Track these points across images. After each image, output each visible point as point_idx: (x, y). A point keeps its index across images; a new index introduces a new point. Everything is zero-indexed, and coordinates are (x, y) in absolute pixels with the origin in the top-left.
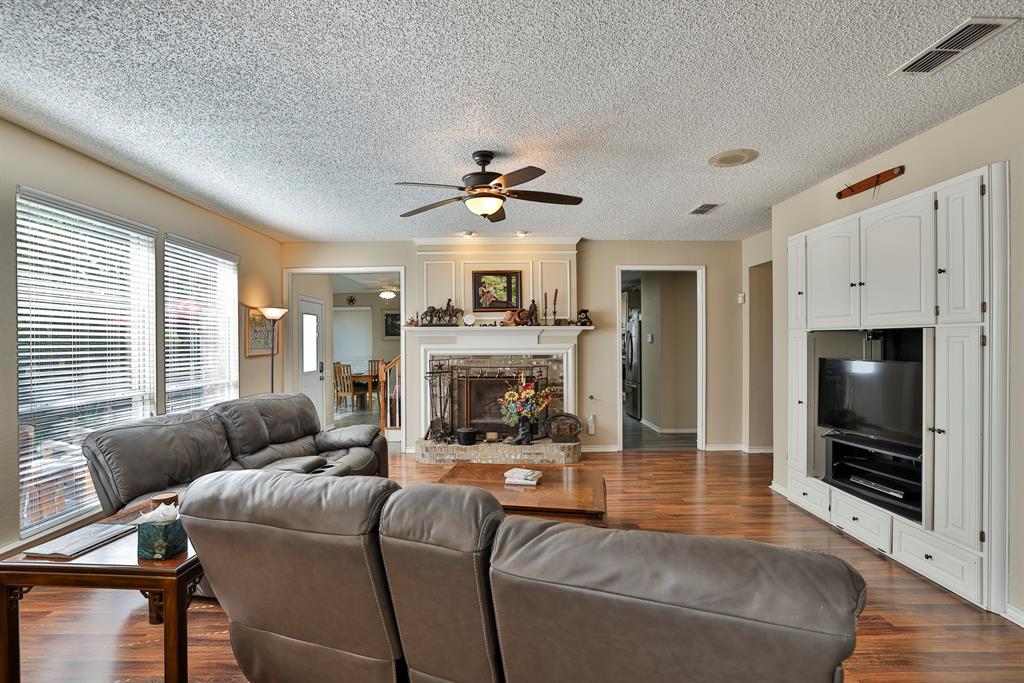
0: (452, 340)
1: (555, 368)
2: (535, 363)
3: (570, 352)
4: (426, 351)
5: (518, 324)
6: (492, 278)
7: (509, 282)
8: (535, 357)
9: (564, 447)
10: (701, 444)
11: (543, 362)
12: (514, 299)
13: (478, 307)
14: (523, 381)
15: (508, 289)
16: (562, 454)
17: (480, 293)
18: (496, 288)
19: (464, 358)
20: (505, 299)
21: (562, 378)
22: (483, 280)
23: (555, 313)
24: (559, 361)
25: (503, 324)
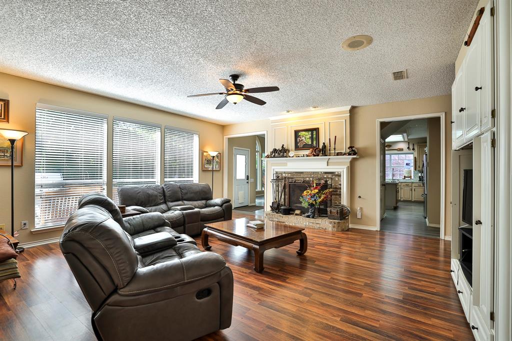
0: (286, 164)
1: (337, 179)
2: (325, 176)
3: (345, 170)
4: (274, 170)
5: (314, 156)
6: (304, 133)
7: (312, 134)
8: (326, 173)
9: (331, 222)
10: (442, 236)
11: (330, 176)
12: (315, 142)
13: (297, 148)
14: (315, 185)
15: (312, 138)
16: (331, 225)
17: (298, 141)
18: (306, 138)
19: (291, 173)
20: (310, 143)
21: (340, 185)
22: (300, 134)
23: (335, 149)
24: (339, 176)
25: (307, 156)
